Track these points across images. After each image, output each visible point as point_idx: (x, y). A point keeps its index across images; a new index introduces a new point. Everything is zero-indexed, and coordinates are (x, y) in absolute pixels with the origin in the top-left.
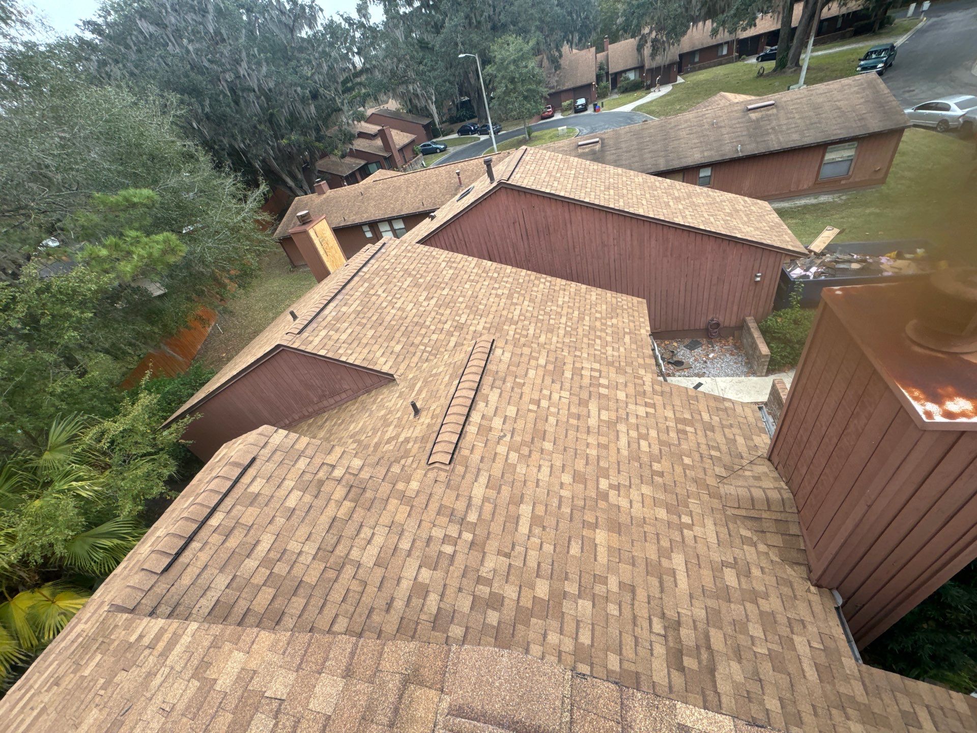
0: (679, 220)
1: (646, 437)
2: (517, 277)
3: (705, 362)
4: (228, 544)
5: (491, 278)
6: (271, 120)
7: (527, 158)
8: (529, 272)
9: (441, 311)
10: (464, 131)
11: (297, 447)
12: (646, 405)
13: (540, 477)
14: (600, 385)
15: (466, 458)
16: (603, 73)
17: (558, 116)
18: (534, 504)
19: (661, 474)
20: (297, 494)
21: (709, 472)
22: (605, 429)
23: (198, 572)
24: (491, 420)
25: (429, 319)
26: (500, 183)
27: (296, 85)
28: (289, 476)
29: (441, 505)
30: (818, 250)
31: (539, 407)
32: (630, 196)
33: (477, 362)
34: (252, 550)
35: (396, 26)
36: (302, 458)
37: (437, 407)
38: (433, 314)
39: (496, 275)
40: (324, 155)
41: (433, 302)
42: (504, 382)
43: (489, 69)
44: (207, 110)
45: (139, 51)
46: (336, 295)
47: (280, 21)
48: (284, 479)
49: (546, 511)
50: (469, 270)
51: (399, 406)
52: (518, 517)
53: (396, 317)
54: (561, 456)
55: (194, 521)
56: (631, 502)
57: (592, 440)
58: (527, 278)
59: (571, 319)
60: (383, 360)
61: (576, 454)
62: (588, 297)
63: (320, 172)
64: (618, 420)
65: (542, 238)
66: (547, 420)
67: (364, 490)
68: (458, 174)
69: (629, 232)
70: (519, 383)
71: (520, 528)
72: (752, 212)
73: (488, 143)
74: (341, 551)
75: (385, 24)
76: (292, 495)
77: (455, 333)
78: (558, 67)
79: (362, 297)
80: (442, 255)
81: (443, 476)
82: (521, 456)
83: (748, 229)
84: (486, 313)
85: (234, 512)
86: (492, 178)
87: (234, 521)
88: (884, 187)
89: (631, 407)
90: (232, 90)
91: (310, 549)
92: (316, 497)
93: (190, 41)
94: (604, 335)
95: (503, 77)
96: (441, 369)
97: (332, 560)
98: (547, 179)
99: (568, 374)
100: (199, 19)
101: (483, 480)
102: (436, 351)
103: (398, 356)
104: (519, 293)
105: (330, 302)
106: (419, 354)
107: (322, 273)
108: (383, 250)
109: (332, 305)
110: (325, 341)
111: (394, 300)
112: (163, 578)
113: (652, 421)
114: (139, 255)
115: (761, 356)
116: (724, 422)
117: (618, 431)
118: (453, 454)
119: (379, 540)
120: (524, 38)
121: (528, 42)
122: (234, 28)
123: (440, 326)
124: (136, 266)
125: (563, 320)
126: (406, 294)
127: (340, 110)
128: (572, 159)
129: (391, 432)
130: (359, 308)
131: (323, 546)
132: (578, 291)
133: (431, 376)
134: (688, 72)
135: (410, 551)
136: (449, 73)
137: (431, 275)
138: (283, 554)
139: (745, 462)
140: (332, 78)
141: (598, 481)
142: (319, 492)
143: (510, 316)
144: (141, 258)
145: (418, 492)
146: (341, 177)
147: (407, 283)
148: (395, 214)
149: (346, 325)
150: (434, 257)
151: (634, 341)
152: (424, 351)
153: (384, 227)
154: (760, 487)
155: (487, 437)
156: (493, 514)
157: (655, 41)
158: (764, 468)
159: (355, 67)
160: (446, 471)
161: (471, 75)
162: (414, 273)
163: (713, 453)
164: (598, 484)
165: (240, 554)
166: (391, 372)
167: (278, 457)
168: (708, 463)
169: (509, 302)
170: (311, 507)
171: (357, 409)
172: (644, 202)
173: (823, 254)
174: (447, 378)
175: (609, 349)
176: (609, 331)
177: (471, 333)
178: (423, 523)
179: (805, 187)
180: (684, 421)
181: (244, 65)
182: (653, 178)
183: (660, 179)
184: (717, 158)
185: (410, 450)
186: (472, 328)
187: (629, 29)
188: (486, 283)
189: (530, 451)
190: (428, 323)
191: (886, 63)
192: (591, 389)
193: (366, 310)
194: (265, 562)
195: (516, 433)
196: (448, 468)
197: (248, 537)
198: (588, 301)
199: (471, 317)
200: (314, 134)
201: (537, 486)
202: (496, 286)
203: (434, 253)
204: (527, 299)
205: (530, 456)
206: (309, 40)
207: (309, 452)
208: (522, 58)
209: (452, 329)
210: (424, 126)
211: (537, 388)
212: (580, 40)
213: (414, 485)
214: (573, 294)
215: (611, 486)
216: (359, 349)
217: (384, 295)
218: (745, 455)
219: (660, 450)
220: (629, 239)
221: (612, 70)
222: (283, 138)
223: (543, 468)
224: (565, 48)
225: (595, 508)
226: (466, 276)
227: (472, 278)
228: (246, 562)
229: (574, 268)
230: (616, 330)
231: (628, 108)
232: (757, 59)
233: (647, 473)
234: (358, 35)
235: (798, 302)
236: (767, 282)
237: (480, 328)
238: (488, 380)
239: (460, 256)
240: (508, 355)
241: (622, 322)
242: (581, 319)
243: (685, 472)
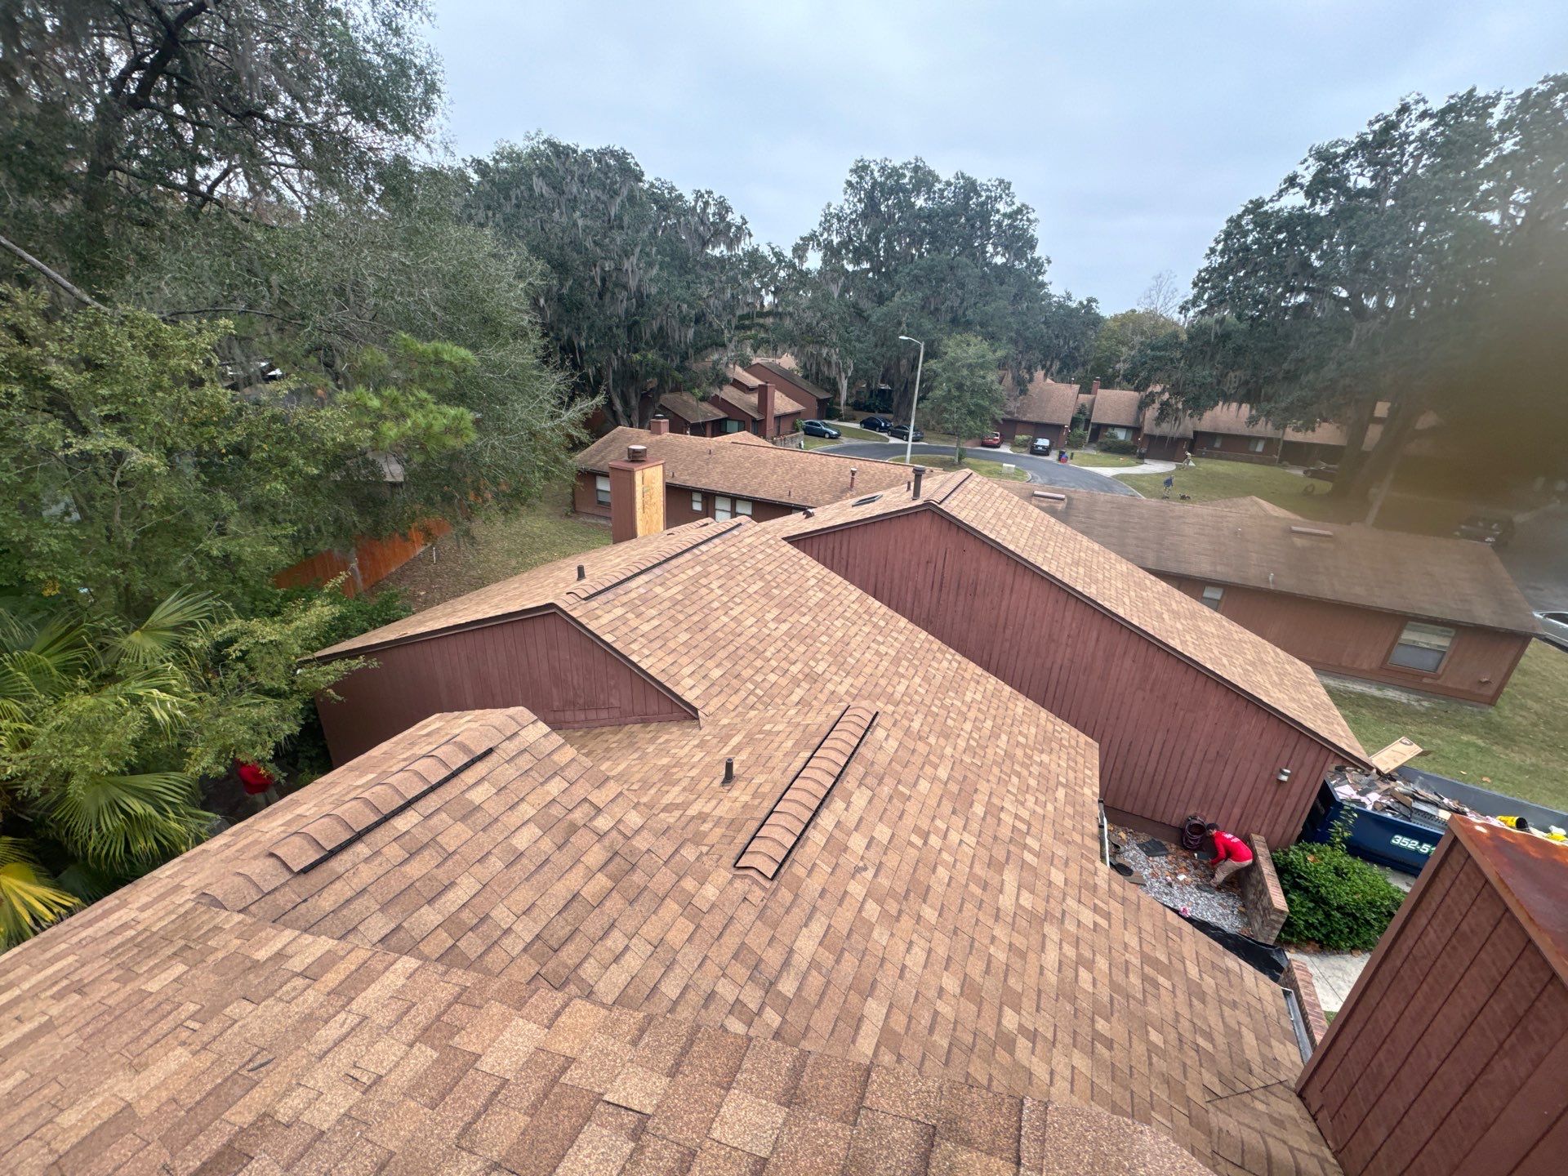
0: (1175, 643)
1: (1090, 966)
2: (912, 637)
3: (1170, 885)
4: (407, 868)
5: (875, 625)
6: (632, 328)
7: (970, 485)
8: (931, 638)
9: (793, 644)
10: (870, 424)
11: (555, 757)
12: (1096, 909)
13: (908, 963)
14: (1025, 846)
15: (799, 881)
16: (1082, 418)
17: (1005, 449)
18: (891, 1006)
19: (1109, 1044)
20: (533, 831)
21: (1192, 1074)
22: (1024, 923)
23: (350, 894)
24: (849, 835)
25: (772, 649)
26: (927, 503)
27: (684, 301)
28: (530, 798)
29: (743, 943)
30: (1384, 769)
31: (925, 843)
32: (1106, 585)
33: (845, 737)
34: (440, 894)
35: (834, 280)
36: (558, 778)
37: (767, 781)
38: (780, 644)
39: (882, 623)
40: (677, 389)
41: (784, 627)
42: (881, 782)
43: (933, 364)
44: (565, 291)
45: (518, 206)
46: (654, 566)
47: (696, 230)
48: (522, 800)
49: (908, 1028)
50: (846, 602)
51: (696, 759)
52: (860, 1020)
53: (726, 629)
54: (947, 940)
55: (377, 810)
56: (1052, 1073)
57: (999, 931)
58: (926, 645)
59: (980, 730)
60: (689, 682)
61: (971, 946)
62: (1011, 705)
63: (661, 406)
64: (1048, 916)
65: (961, 598)
66: (934, 870)
67: (634, 866)
68: (853, 473)
69: (1095, 634)
70: (902, 794)
71: (860, 1040)
72: (1286, 674)
73: (901, 450)
74: (569, 954)
75: (820, 272)
76: (524, 829)
77: (803, 684)
78: (1024, 392)
79: (687, 583)
80: (814, 569)
81: (757, 895)
82: (884, 913)
83: (1281, 696)
84: (855, 672)
85: (435, 820)
86: (916, 494)
87: (430, 836)
88: (1491, 710)
89: (1071, 903)
90: (603, 280)
91: (526, 931)
92: (559, 848)
93: (584, 216)
94: (1025, 773)
95: (949, 380)
96: (779, 727)
97: (551, 965)
98: (993, 521)
99: (979, 809)
100: (604, 198)
101: (817, 927)
102: (768, 699)
103: (713, 685)
104: (910, 661)
105: (642, 572)
106: (743, 694)
107: (625, 531)
108: (735, 532)
109: (644, 578)
110: (618, 623)
111: (731, 604)
112: (294, 883)
113: (1101, 942)
114: (414, 423)
115: (1270, 908)
116: (1223, 993)
117: (1044, 936)
118: (781, 865)
119: (632, 962)
120: (991, 345)
121: (995, 351)
122: (641, 220)
123: (784, 665)
124: (403, 435)
125: (968, 726)
126: (749, 602)
127: (724, 346)
128: (1031, 508)
129: (674, 795)
130: (680, 597)
131: (546, 936)
132: (996, 693)
133: (760, 732)
134: (1201, 456)
135: (676, 1003)
136: (878, 350)
137: (791, 589)
138: (482, 920)
139: (1256, 1083)
140: (730, 307)
141: (1001, 1010)
142: (567, 841)
143: (890, 689)
144: (415, 425)
145: (713, 906)
146: (687, 422)
147: (755, 588)
148: (745, 493)
149: (654, 612)
150: (802, 567)
151: (1071, 801)
152: (752, 693)
153: (722, 505)
154: (1285, 1143)
155: (837, 858)
156: (822, 995)
157: (1165, 404)
158: (1290, 1108)
159: (762, 305)
160: (764, 889)
161: (904, 362)
162: (769, 578)
163: (1201, 1041)
164: (1000, 1016)
165: (419, 893)
166: (696, 704)
167: (525, 762)
168: (1191, 1058)
169: (893, 669)
170: (547, 860)
171: (619, 742)
172: (1126, 600)
173: (1389, 777)
174: (790, 743)
175: (1031, 799)
176: (1035, 769)
177: (826, 691)
178: (709, 962)
179: (1365, 667)
180: (1155, 963)
181: (634, 259)
182: (1142, 573)
183: (1153, 578)
184: (1234, 578)
185: (705, 834)
186: (830, 686)
187: (1134, 379)
188: (866, 629)
189: (900, 912)
190: (768, 654)
191: (1498, 538)
192: (1012, 848)
193: (687, 602)
194: (451, 923)
195: (882, 871)
196: (768, 884)
197: (441, 870)
198: (1010, 712)
199: (833, 669)
200: (677, 361)
201: (901, 977)
202: (880, 639)
203: (804, 562)
204: (920, 674)
205: (898, 919)
206: (721, 260)
207: (571, 773)
208: (982, 366)
209: (800, 676)
210: (819, 401)
211: (928, 812)
212: (1060, 371)
213: (710, 892)
214: (989, 693)
215: (1022, 1028)
216: (660, 654)
217: (719, 592)
218: (1256, 1070)
219: (1112, 999)
220: (1092, 643)
221: (1097, 418)
222: (636, 351)
223: (916, 949)
224: (1039, 374)
225: (989, 1058)
226: (840, 609)
227: (847, 614)
228: (423, 910)
229: (995, 656)
230: (1045, 772)
231: (1108, 472)
232: (1305, 472)
233: (1084, 1030)
234: (782, 274)
235: (1344, 840)
236: (1296, 789)
237: (842, 690)
238: (856, 769)
239: (840, 579)
240: (892, 744)
241: (1057, 763)
242: (995, 735)
243: (1150, 1058)
